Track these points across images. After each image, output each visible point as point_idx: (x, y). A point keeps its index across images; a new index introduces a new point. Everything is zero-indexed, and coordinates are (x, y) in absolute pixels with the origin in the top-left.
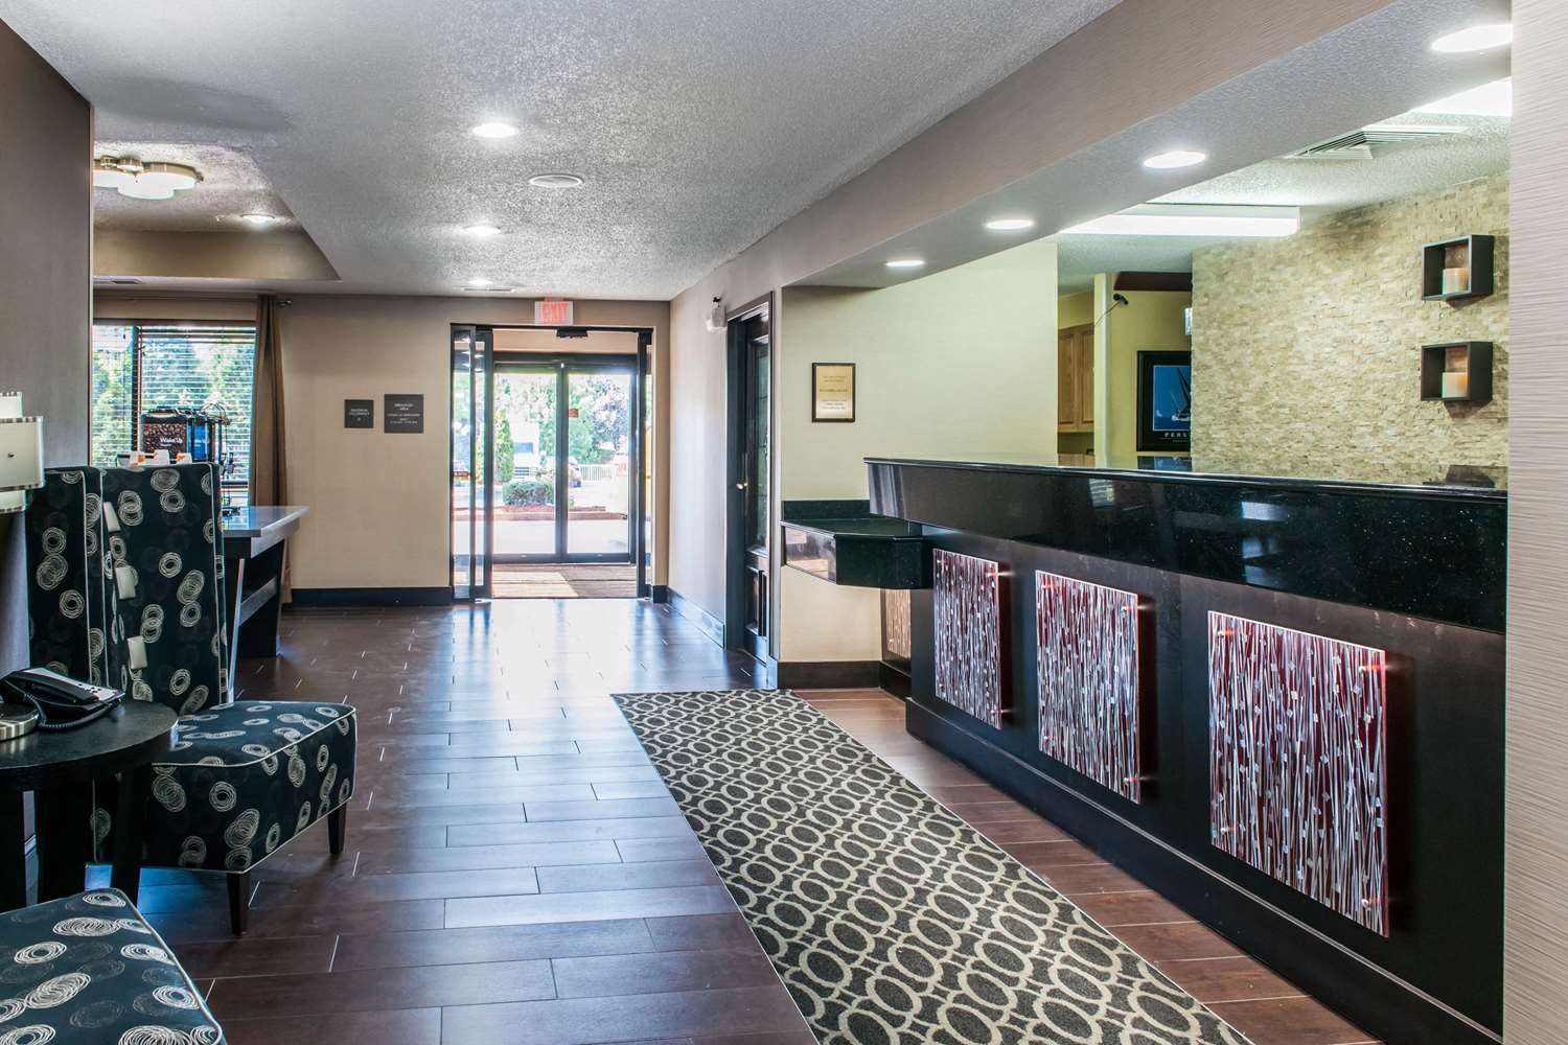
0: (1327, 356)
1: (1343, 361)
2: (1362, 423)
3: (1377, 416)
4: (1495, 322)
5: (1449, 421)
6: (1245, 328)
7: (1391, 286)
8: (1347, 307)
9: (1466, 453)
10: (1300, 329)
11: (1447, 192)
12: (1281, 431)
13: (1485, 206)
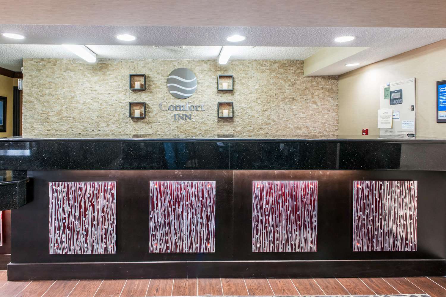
0: (88, 102)
1: (95, 104)
2: (102, 123)
3: (108, 121)
4: (146, 98)
5: (132, 123)
6: (51, 90)
7: (113, 83)
8: (97, 88)
9: (138, 132)
10: (77, 93)
11: (132, 61)
12: (69, 125)
13: (143, 67)
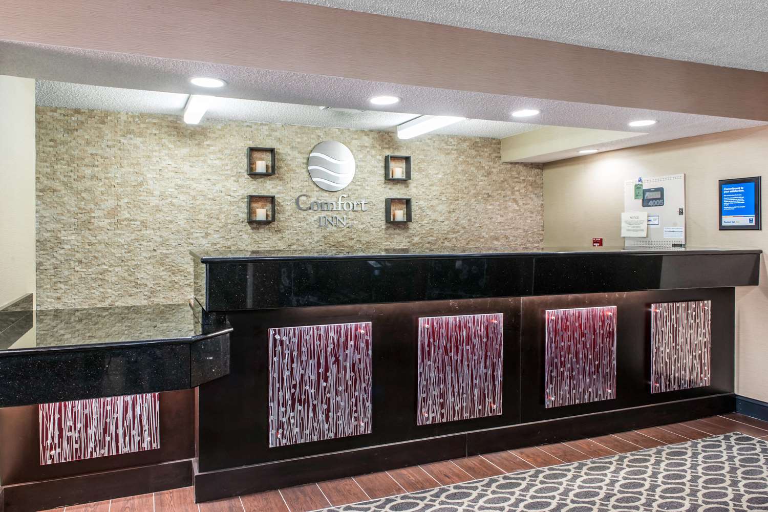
0: (171, 193)
1: (182, 197)
2: (197, 231)
3: (207, 228)
4: (273, 188)
5: (250, 231)
6: (96, 169)
7: (215, 162)
8: (186, 167)
9: (260, 246)
10: (149, 176)
11: (248, 124)
12: (133, 235)
13: (267, 136)
